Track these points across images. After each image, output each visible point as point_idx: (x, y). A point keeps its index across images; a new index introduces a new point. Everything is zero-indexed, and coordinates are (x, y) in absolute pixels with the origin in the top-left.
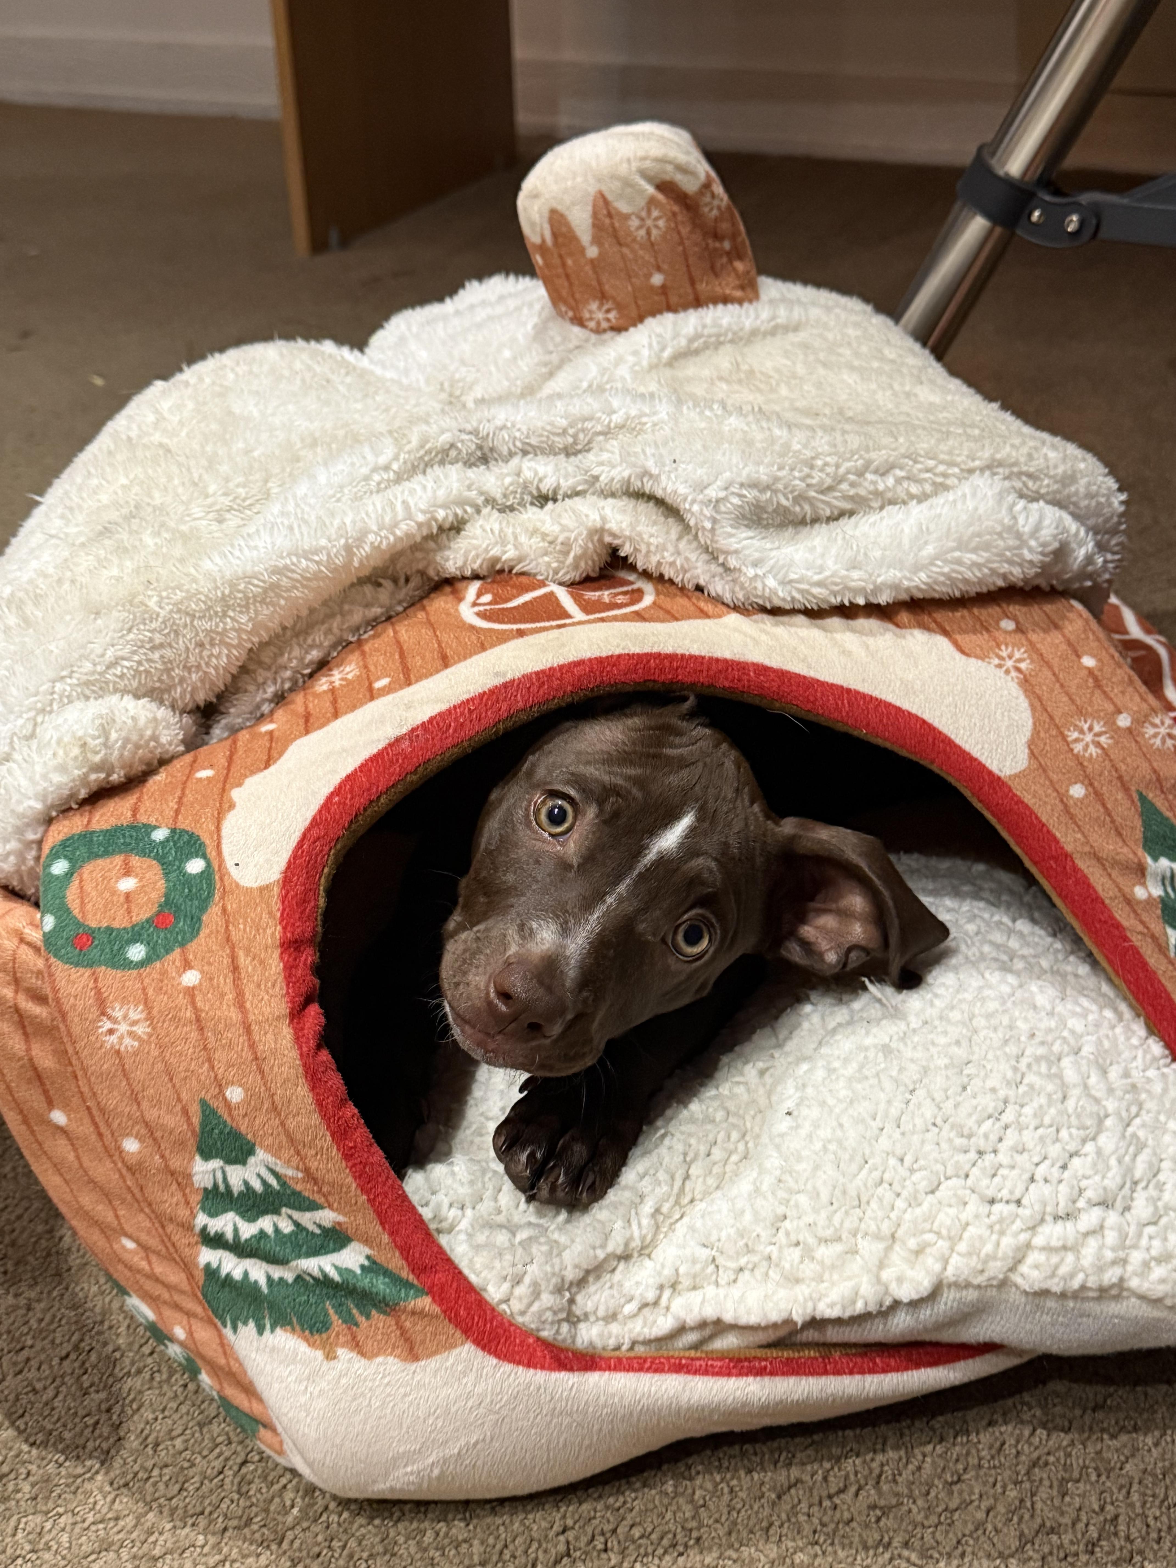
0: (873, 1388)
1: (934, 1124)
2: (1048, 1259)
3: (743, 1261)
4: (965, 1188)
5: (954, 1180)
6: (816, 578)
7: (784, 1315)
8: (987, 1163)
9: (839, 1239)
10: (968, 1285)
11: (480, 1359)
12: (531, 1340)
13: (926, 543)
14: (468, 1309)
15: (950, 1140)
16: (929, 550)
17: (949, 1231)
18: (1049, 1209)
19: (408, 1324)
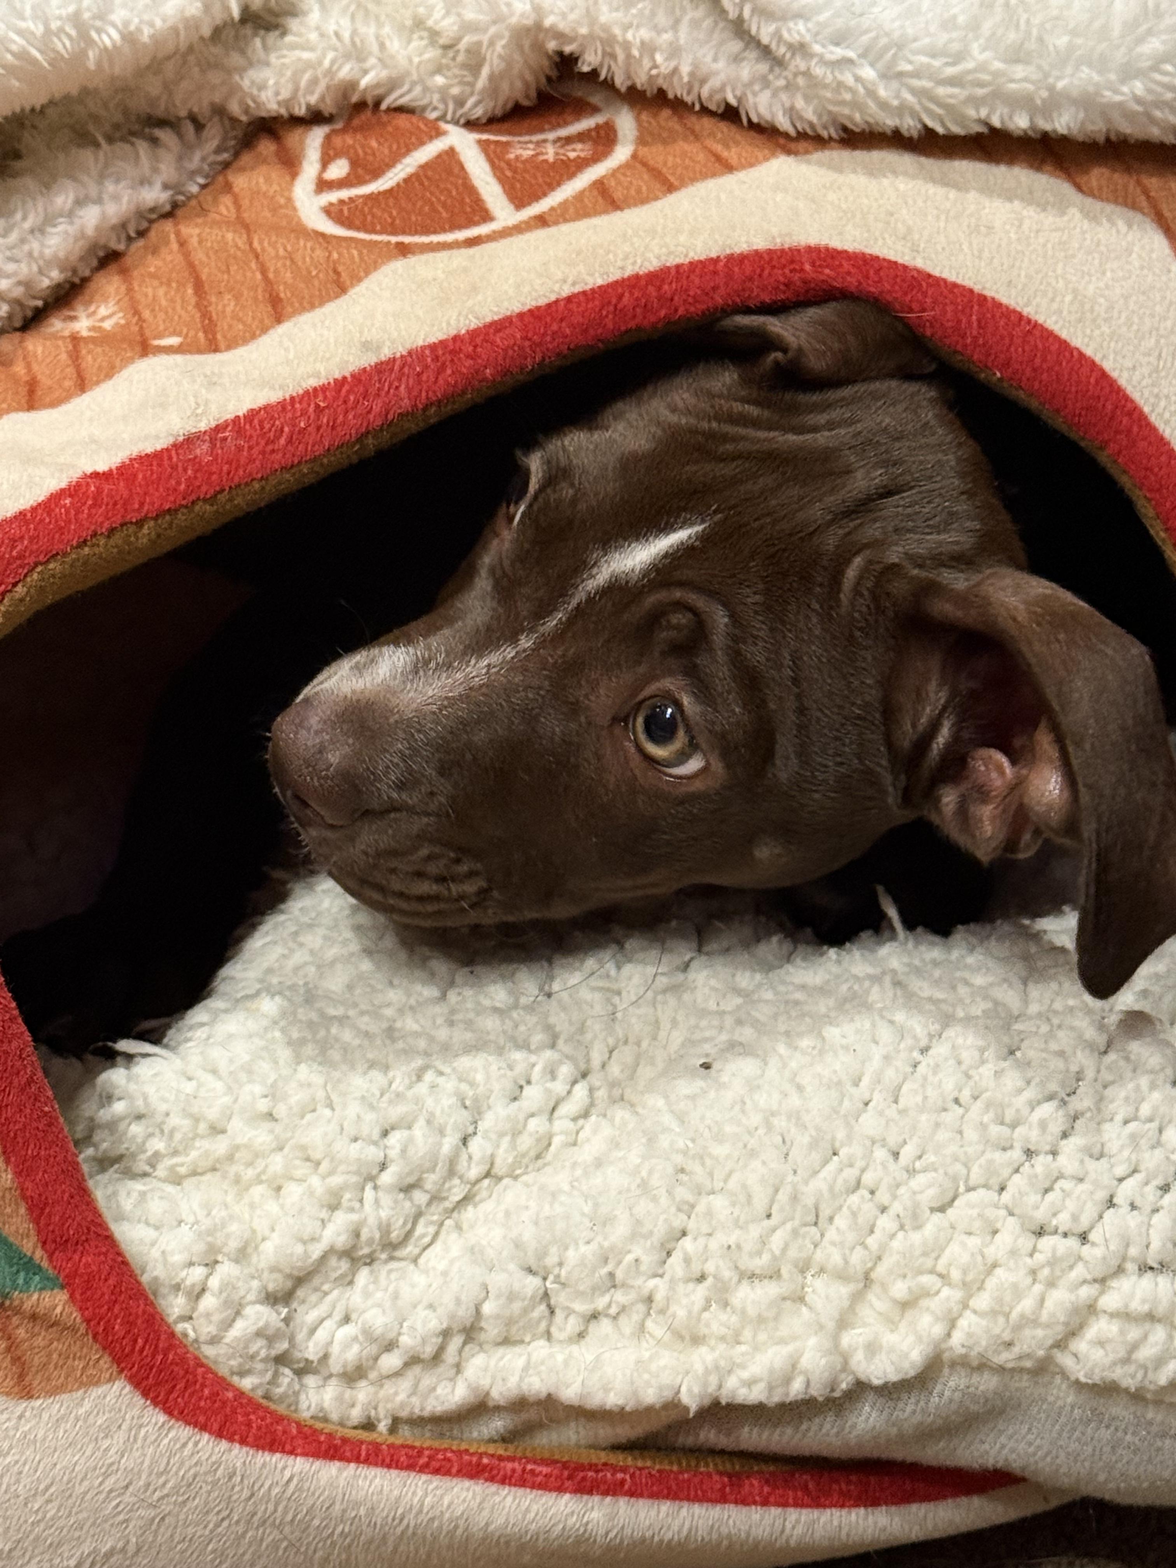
0: (799, 1531)
1: (957, 1101)
2: (1122, 1332)
3: (601, 1303)
4: (996, 1206)
5: (982, 1191)
6: (950, 71)
7: (668, 1394)
8: (1039, 1169)
9: (774, 1275)
10: (983, 1366)
11: (136, 1412)
12: (230, 1395)
13: (1150, 32)
14: (130, 1324)
15: (983, 1127)
16: (1154, 45)
17: (965, 1272)
18: (1133, 1251)
19: (21, 1333)
